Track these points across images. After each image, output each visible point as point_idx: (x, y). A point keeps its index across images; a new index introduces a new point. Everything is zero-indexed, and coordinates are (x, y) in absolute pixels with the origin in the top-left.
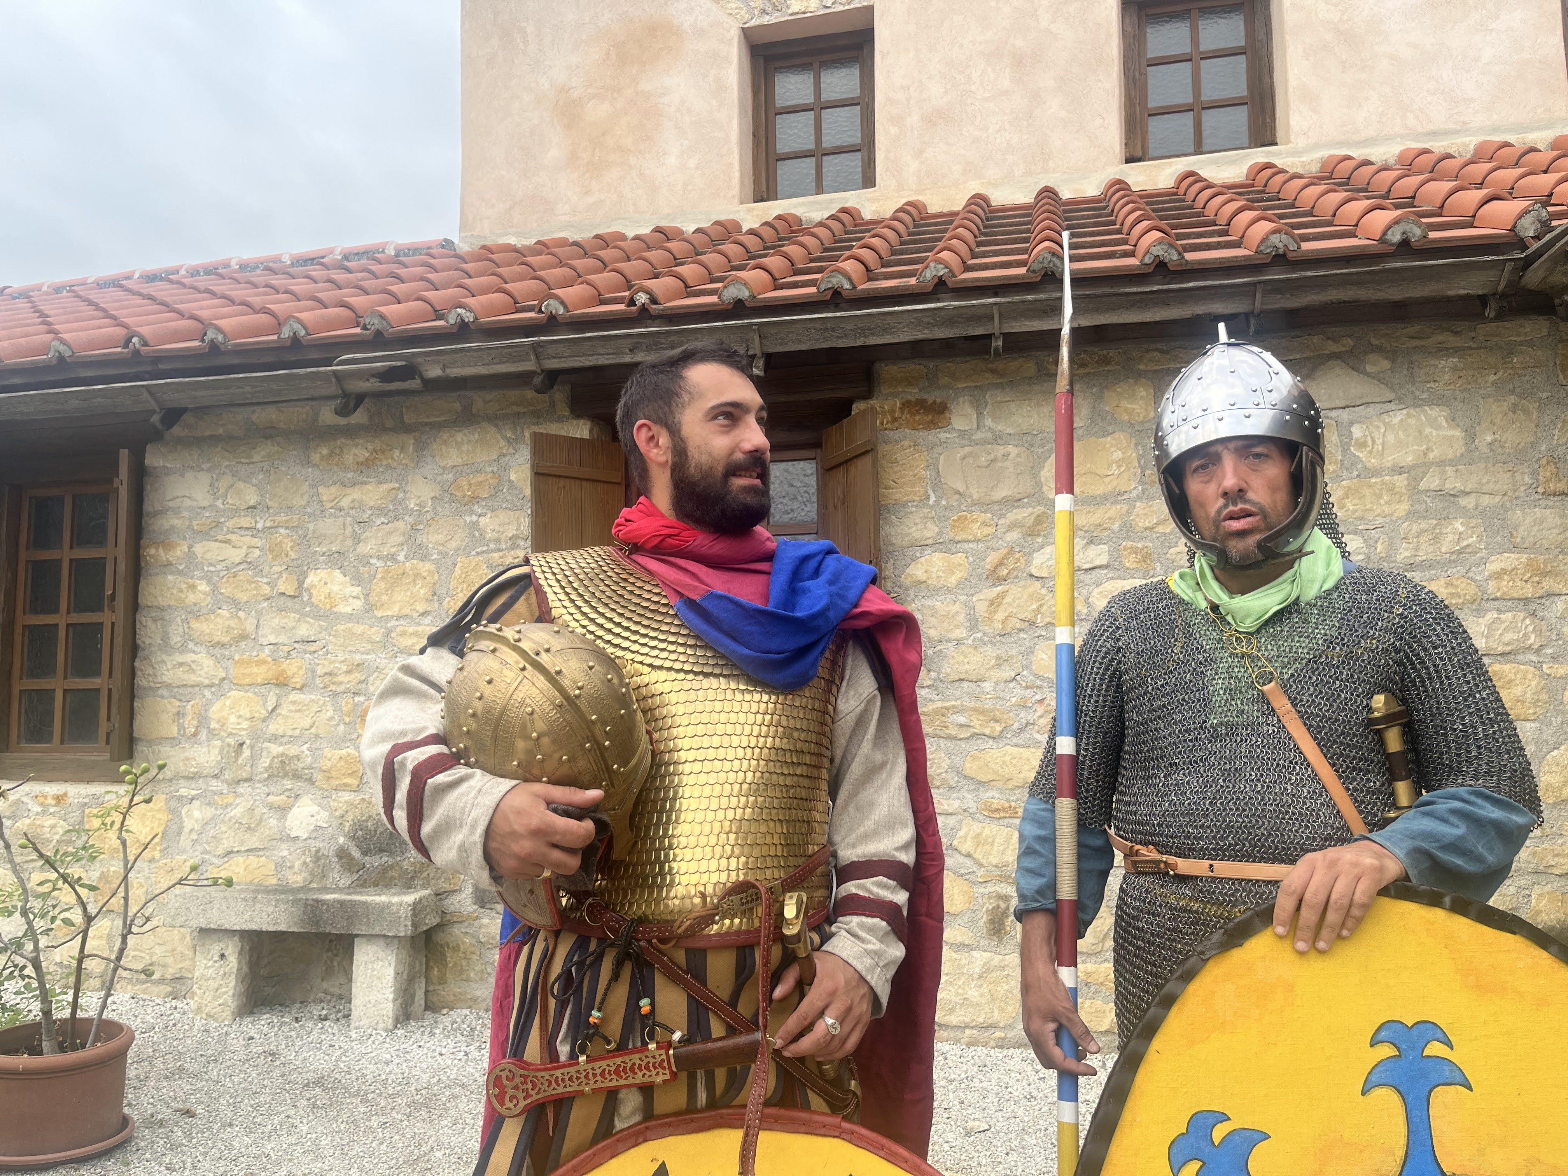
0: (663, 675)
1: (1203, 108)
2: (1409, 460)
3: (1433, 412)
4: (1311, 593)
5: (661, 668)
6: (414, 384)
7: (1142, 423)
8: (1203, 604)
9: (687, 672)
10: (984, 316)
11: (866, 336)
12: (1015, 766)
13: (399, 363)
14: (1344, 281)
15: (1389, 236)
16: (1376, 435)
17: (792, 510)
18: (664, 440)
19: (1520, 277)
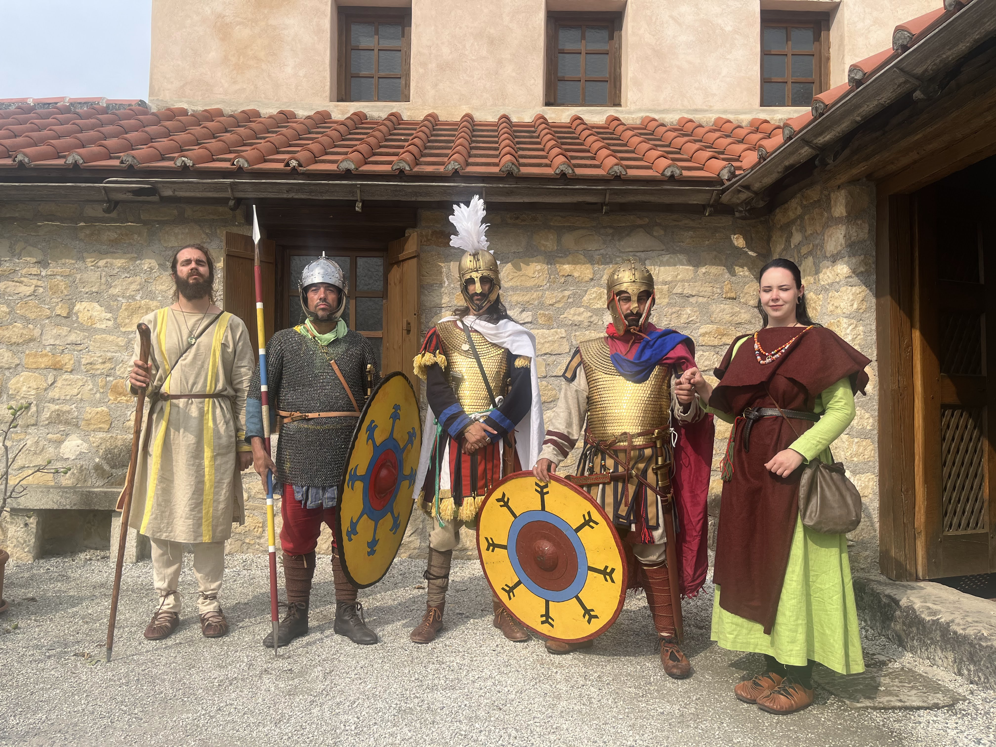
1: (586, 81)
2: (669, 279)
3: (681, 256)
6: (156, 198)
7: (551, 252)
11: (417, 196)
13: (147, 186)
14: (645, 192)
15: (666, 173)
16: (656, 266)
17: (369, 284)
19: (720, 198)
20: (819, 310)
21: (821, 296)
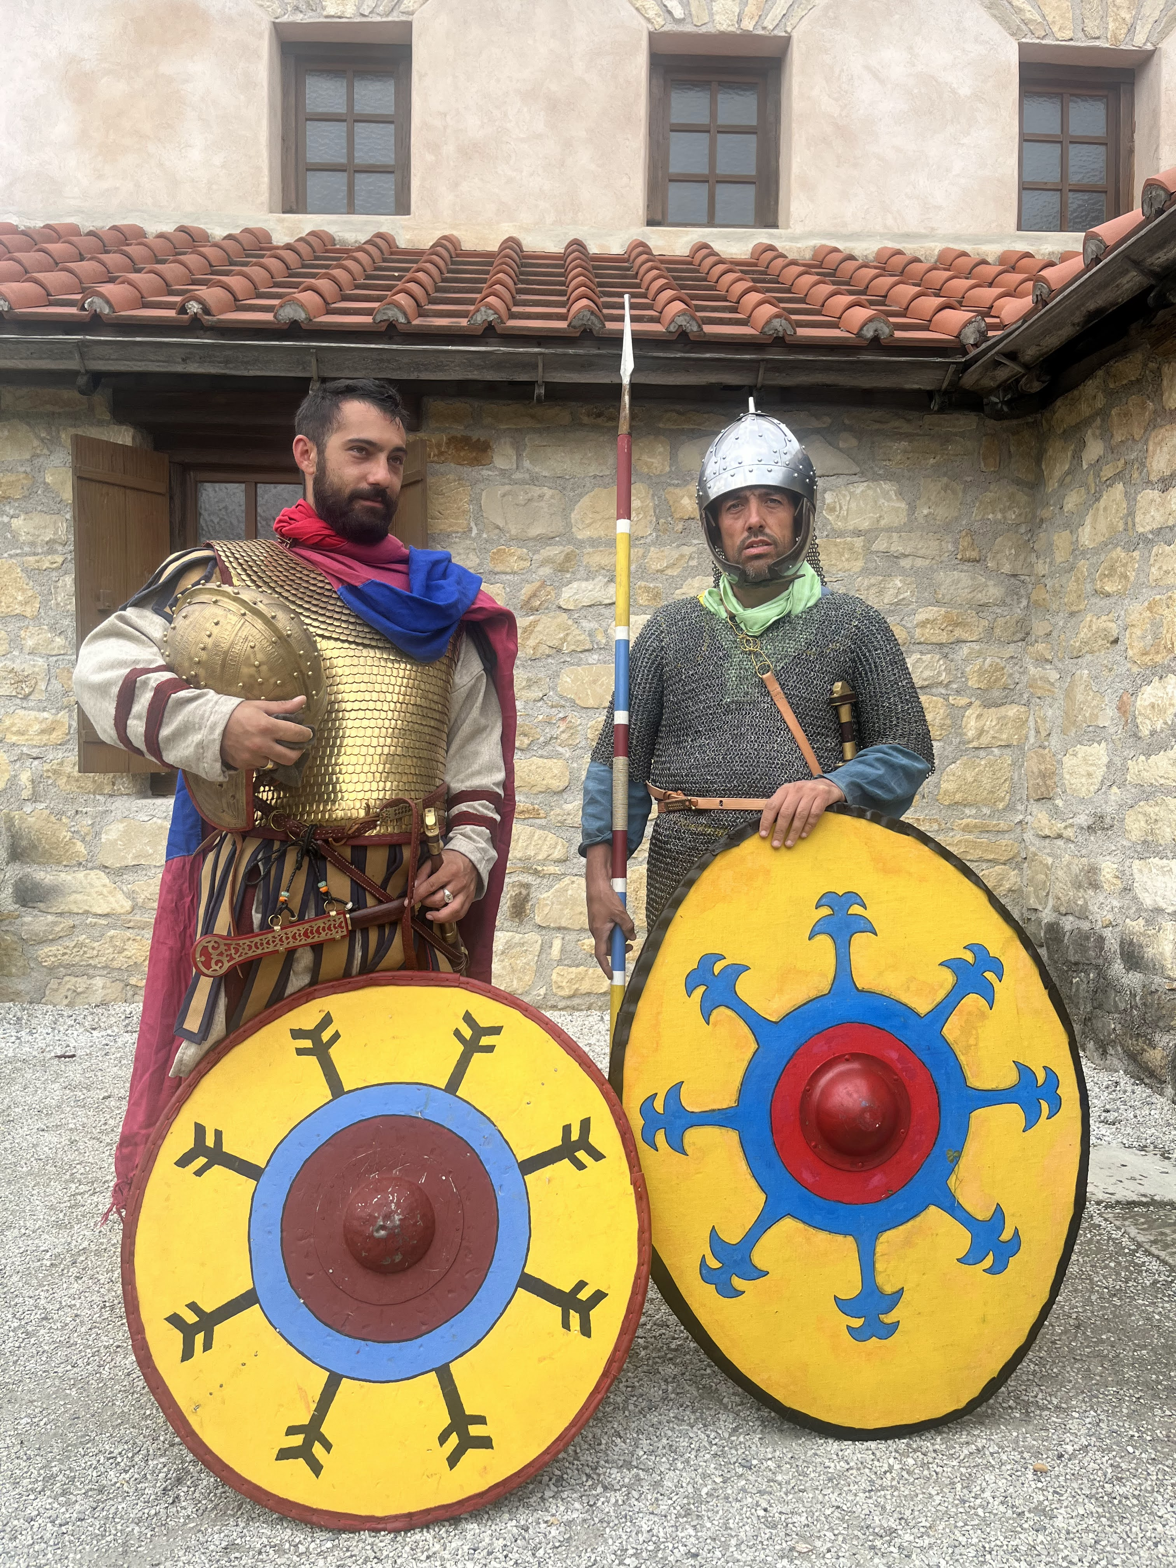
0: (332, 644)
1: (718, 182)
2: (866, 525)
3: (886, 486)
4: (799, 609)
5: (330, 638)
7: (659, 476)
8: (724, 615)
9: (350, 643)
10: (529, 364)
11: (420, 371)
12: (539, 774)
14: (827, 367)
15: (864, 332)
16: (843, 502)
18: (313, 455)
19: (960, 378)
20: (1132, 579)
21: (1136, 554)
